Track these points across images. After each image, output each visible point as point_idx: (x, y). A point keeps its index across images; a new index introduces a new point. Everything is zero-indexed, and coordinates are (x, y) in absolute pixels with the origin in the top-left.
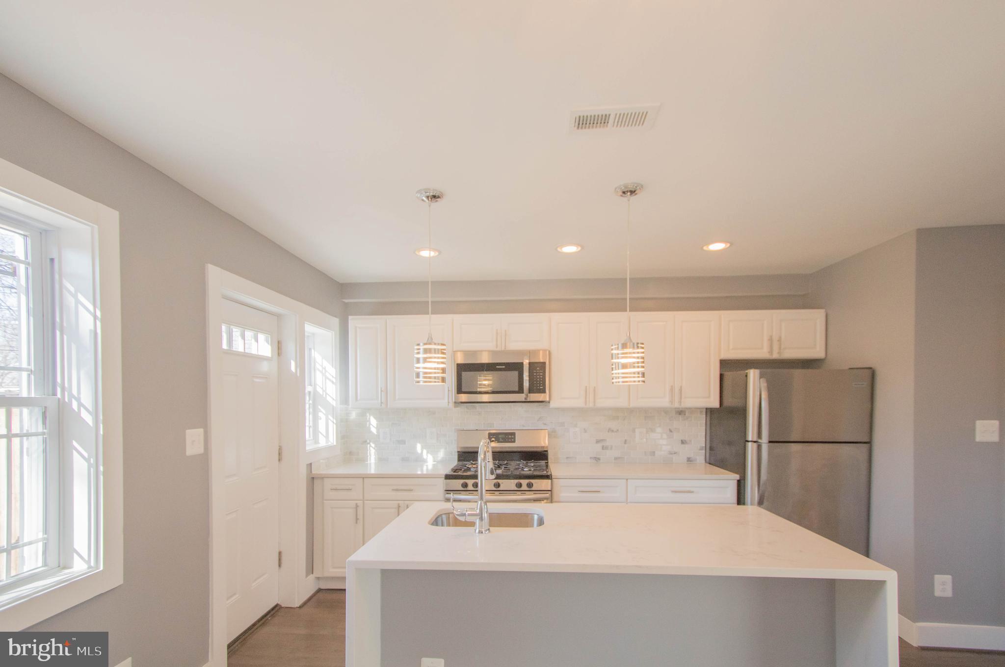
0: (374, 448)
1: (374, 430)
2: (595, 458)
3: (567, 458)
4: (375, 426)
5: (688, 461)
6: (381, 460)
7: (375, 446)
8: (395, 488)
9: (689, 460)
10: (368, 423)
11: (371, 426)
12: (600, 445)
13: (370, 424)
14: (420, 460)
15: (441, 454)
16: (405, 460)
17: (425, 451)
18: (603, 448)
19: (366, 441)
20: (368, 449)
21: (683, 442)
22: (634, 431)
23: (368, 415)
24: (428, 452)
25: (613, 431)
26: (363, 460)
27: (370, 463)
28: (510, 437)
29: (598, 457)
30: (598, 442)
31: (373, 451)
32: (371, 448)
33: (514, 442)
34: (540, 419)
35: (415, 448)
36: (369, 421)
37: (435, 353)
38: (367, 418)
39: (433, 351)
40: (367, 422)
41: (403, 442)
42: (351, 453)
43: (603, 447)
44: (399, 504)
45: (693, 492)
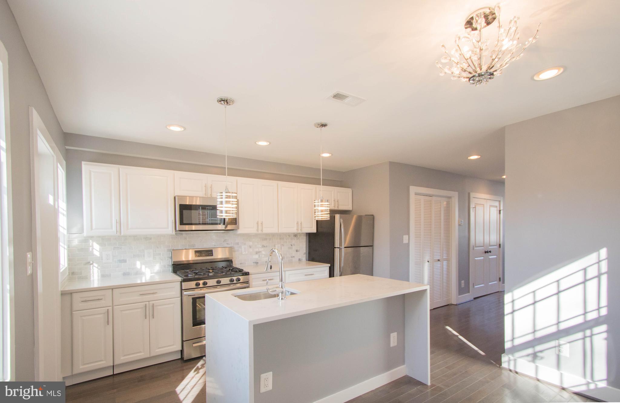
0: (97, 268)
1: (97, 253)
3: (241, 263)
4: (98, 249)
5: (299, 261)
6: (103, 276)
7: (98, 266)
8: (142, 293)
9: (299, 260)
10: (91, 248)
11: (94, 250)
12: (258, 255)
13: (93, 249)
14: (139, 273)
15: (157, 267)
16: (125, 274)
17: (143, 267)
18: (260, 256)
19: (89, 262)
20: (91, 268)
21: (297, 251)
22: (274, 246)
23: (91, 241)
24: (146, 267)
25: (264, 247)
26: (86, 278)
27: (93, 280)
28: (209, 252)
29: (257, 261)
31: (96, 270)
32: (94, 268)
33: (212, 255)
34: (225, 241)
35: (135, 264)
36: (92, 246)
37: (233, 198)
38: (90, 244)
39: (231, 197)
40: (90, 246)
41: (125, 261)
42: (73, 273)
44: (146, 305)
45: (313, 274)
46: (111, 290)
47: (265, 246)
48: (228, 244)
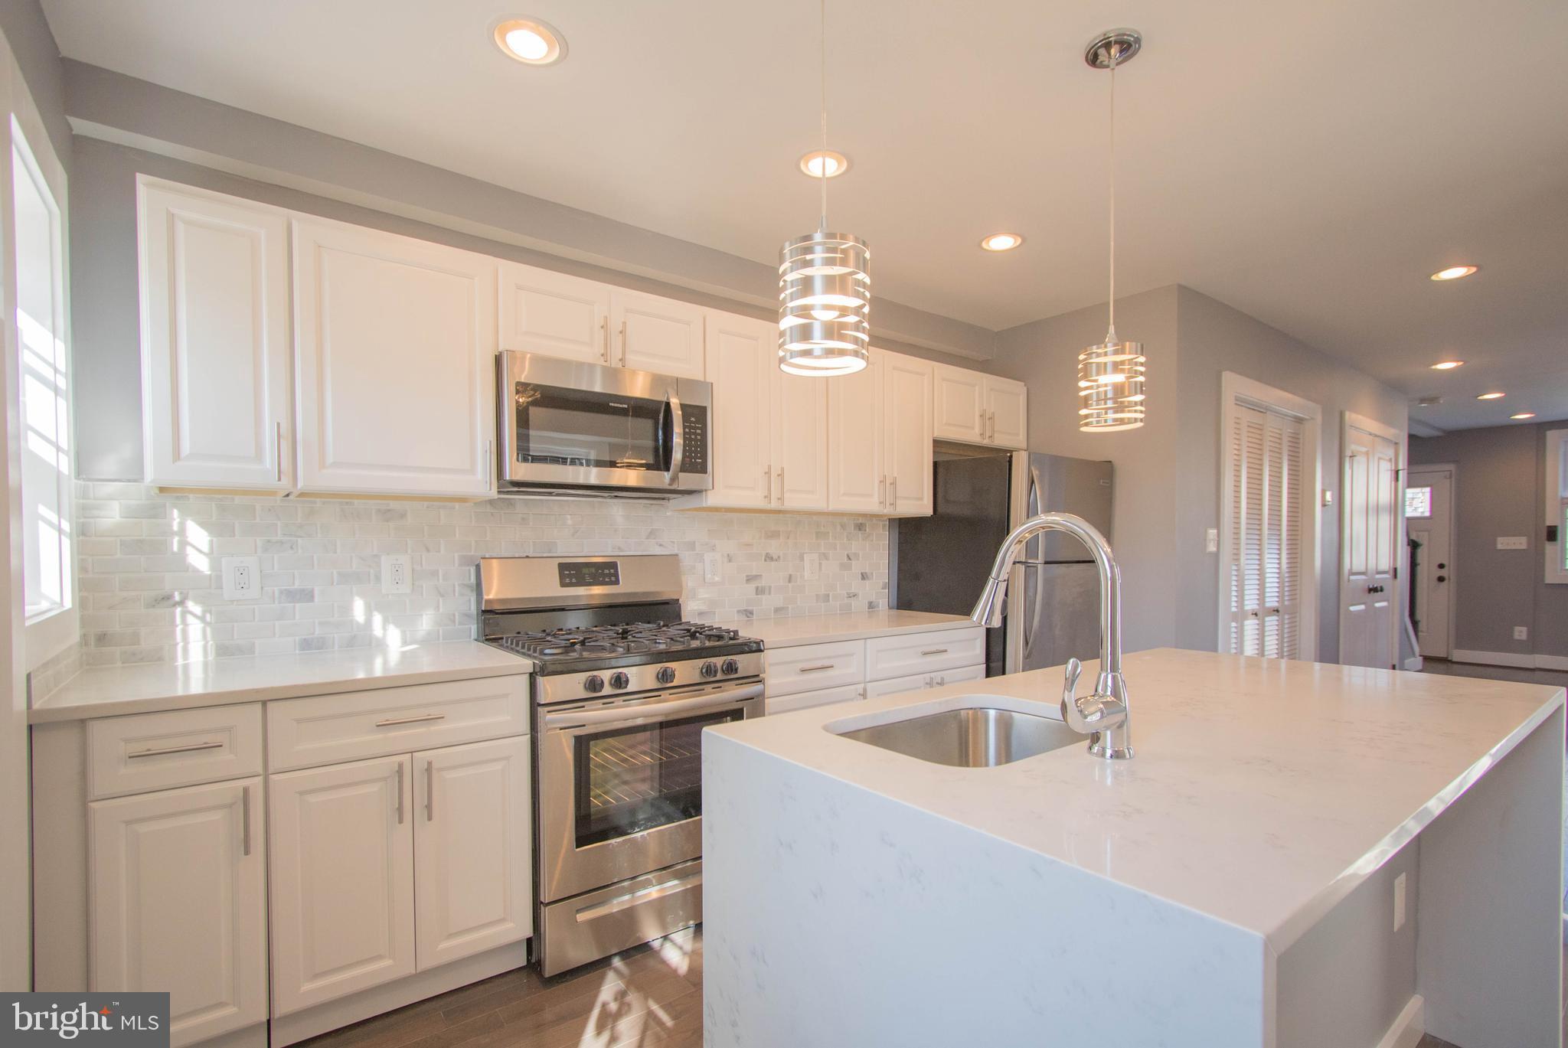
0: (202, 619)
1: (199, 562)
2: (745, 610)
3: (700, 613)
4: (206, 548)
5: (869, 608)
6: (225, 651)
7: (204, 612)
9: (871, 606)
10: (176, 540)
11: (189, 550)
12: (752, 586)
13: (184, 544)
14: (363, 642)
15: (426, 623)
16: (310, 645)
17: (377, 619)
18: (759, 591)
19: (168, 598)
20: (178, 620)
21: (864, 577)
22: (802, 559)
23: (176, 512)
24: (386, 622)
25: (772, 559)
26: (159, 658)
27: (186, 667)
28: (607, 571)
29: (750, 608)
30: (750, 579)
31: (195, 628)
32: (190, 619)
33: (617, 582)
34: (652, 534)
35: (347, 609)
36: (182, 531)
38: (171, 526)
40: (174, 534)
41: (308, 596)
42: (102, 639)
43: (757, 588)
44: (401, 765)
45: (946, 651)
46: (259, 706)
47: (775, 557)
48: (661, 545)
